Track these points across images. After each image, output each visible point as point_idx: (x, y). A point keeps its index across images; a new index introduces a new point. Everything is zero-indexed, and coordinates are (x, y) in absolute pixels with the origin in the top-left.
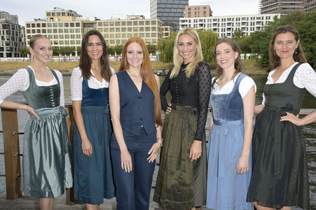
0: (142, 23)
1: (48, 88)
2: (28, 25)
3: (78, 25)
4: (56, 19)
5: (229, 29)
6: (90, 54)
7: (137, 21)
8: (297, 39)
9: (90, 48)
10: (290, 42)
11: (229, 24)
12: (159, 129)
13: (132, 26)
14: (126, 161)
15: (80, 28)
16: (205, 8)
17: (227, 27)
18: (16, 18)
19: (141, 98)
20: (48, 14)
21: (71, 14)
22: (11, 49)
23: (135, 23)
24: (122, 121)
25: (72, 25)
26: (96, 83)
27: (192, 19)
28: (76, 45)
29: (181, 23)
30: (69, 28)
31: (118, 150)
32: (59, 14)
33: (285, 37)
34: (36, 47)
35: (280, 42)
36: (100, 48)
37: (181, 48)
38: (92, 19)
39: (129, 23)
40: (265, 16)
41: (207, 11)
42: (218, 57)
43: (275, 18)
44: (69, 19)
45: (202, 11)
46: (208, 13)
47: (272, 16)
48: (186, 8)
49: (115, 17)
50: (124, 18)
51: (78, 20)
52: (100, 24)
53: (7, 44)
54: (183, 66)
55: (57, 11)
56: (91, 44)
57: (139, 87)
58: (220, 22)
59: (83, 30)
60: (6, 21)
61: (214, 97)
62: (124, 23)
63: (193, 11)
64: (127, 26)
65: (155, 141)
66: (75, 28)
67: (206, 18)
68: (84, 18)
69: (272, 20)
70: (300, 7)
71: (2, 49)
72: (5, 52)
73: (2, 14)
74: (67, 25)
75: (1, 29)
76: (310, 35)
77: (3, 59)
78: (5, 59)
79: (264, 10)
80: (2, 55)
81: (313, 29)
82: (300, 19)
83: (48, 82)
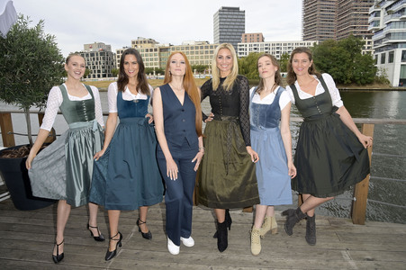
0: (207, 47)
1: (81, 102)
2: (118, 52)
3: (156, 50)
4: (139, 46)
5: (278, 52)
7: (203, 46)
8: (310, 59)
9: (126, 66)
10: (304, 61)
11: (278, 48)
12: (200, 139)
13: (199, 50)
14: (172, 169)
15: (158, 52)
16: (258, 35)
17: (276, 50)
18: (109, 47)
19: (183, 110)
20: (133, 43)
21: (151, 41)
22: (106, 71)
23: (202, 48)
24: (166, 132)
25: (151, 50)
26: (130, 95)
27: (248, 44)
28: (154, 67)
30: (149, 53)
31: (164, 159)
32: (141, 42)
34: (70, 63)
37: (220, 61)
38: (167, 45)
39: (197, 48)
40: (306, 42)
41: (260, 37)
43: (315, 44)
44: (149, 46)
45: (256, 37)
46: (261, 39)
47: (312, 42)
48: (243, 35)
49: (186, 43)
50: (192, 44)
51: (156, 46)
52: (173, 49)
53: (103, 68)
55: (140, 40)
57: (181, 99)
58: (271, 47)
59: (160, 54)
60: (103, 50)
61: (255, 106)
62: (192, 48)
63: (248, 38)
64: (194, 50)
66: (154, 52)
67: (260, 43)
68: (161, 45)
69: (312, 45)
70: (334, 37)
71: (99, 71)
72: (101, 74)
73: (100, 45)
74: (147, 50)
75: (99, 56)
76: (341, 59)
77: (100, 79)
78: (102, 79)
79: (306, 38)
80: (99, 76)
81: (343, 54)
82: (333, 46)
83: (81, 97)
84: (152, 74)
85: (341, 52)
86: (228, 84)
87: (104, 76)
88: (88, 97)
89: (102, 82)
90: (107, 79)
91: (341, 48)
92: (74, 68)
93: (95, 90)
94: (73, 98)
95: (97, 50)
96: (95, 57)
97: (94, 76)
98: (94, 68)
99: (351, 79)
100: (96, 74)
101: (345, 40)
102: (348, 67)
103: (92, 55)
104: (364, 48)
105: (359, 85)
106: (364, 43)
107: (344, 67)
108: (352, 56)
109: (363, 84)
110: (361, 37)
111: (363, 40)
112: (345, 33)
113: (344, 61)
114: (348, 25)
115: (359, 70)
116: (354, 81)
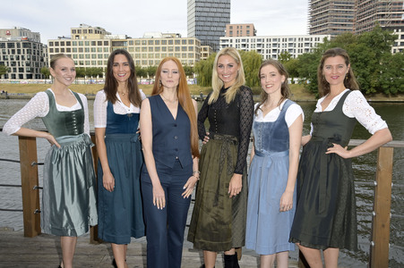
0: (178, 42)
1: (71, 113)
2: (51, 44)
3: (106, 43)
4: (82, 37)
5: (274, 50)
6: (116, 76)
7: (173, 40)
8: (347, 63)
10: (340, 66)
11: (275, 45)
12: (196, 161)
13: (167, 45)
14: (159, 197)
15: (109, 47)
16: (248, 27)
17: (272, 48)
18: (37, 36)
19: (176, 126)
20: (74, 31)
21: (99, 31)
22: (32, 70)
23: (171, 42)
25: (100, 43)
26: (123, 108)
27: (234, 39)
28: (104, 66)
29: (221, 43)
30: (97, 46)
31: (150, 184)
32: (85, 31)
33: (335, 61)
35: (329, 67)
36: (128, 69)
37: (221, 70)
38: (122, 38)
39: (164, 42)
40: (314, 36)
41: (250, 30)
42: (263, 81)
43: (325, 39)
44: (97, 38)
45: (244, 30)
46: (251, 32)
47: (322, 37)
48: (228, 26)
49: (148, 35)
50: (158, 36)
51: (107, 38)
52: (131, 43)
53: (27, 65)
54: (223, 90)
55: (83, 28)
56: (117, 64)
57: (174, 113)
58: (265, 43)
59: (112, 50)
60: (27, 39)
61: (257, 125)
62: (157, 42)
63: (235, 30)
64: (161, 46)
65: (191, 174)
66: (103, 46)
67: (250, 38)
68: (113, 36)
69: (321, 42)
70: (352, 29)
71: (21, 70)
72: (25, 74)
73: (22, 31)
74: (94, 43)
75: (22, 49)
76: (361, 60)
77: (22, 81)
78: (25, 81)
79: (313, 31)
80: (21, 77)
81: (365, 53)
82: (351, 42)
85: (362, 50)
87: (30, 77)
88: (77, 107)
89: (25, 85)
90: (34, 81)
91: (361, 45)
92: (63, 73)
95: (19, 38)
96: (16, 48)
97: (14, 77)
98: (14, 64)
99: (375, 88)
100: (17, 73)
101: (369, 34)
102: (372, 71)
103: (11, 45)
104: (396, 44)
105: (387, 96)
106: (396, 37)
107: (367, 71)
108: (378, 55)
109: (394, 95)
110: (391, 29)
111: (395, 33)
112: (368, 23)
113: (366, 63)
114: (373, 12)
115: (387, 75)
116: (380, 90)
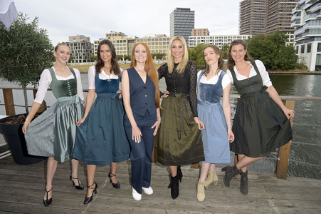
0: (164, 39)
1: (66, 81)
2: (95, 43)
3: (125, 41)
4: (112, 38)
5: (220, 44)
6: (102, 58)
7: (161, 39)
8: (245, 49)
9: (101, 54)
10: (241, 51)
11: (220, 40)
12: (158, 110)
15: (126, 43)
16: (205, 30)
17: (219, 42)
18: (89, 39)
19: (145, 88)
20: (107, 35)
21: (121, 34)
22: (86, 58)
23: (160, 40)
24: (132, 105)
25: (121, 41)
26: (105, 75)
27: (197, 37)
28: (123, 54)
30: (120, 43)
31: (130, 126)
32: (113, 35)
34: (58, 51)
36: (109, 54)
37: (174, 50)
38: (133, 38)
39: (157, 40)
40: (242, 36)
41: (206, 32)
43: (249, 37)
44: (119, 38)
45: (203, 32)
47: (247, 36)
48: (193, 30)
49: (148, 36)
50: (153, 36)
51: (125, 38)
52: (138, 40)
53: (84, 55)
55: (113, 33)
56: (102, 51)
57: (144, 79)
58: (215, 39)
59: (128, 45)
60: (84, 41)
62: (153, 40)
63: (197, 32)
64: (155, 42)
66: (123, 43)
67: (206, 37)
68: (128, 37)
69: (247, 38)
70: (264, 32)
71: (80, 58)
72: (82, 60)
73: (81, 37)
74: (118, 41)
75: (81, 46)
76: (269, 49)
78: (82, 64)
79: (242, 32)
80: (80, 61)
81: (271, 45)
82: (263, 39)
83: (66, 77)
84: (122, 60)
85: (269, 43)
86: (181, 68)
87: (85, 61)
88: (72, 77)
89: (82, 66)
90: (87, 63)
91: (269, 41)
92: (61, 54)
93: (77, 71)
94: (59, 78)
95: (79, 41)
96: (78, 46)
97: (77, 61)
98: (77, 55)
99: (277, 65)
100: (79, 60)
101: (273, 35)
102: (275, 56)
103: (75, 45)
104: (288, 41)
105: (283, 70)
106: (288, 37)
107: (272, 56)
108: (278, 47)
109: (287, 69)
110: (285, 32)
111: (287, 34)
112: (273, 28)
113: (272, 51)
114: (275, 22)
115: (283, 58)
116: (279, 67)
